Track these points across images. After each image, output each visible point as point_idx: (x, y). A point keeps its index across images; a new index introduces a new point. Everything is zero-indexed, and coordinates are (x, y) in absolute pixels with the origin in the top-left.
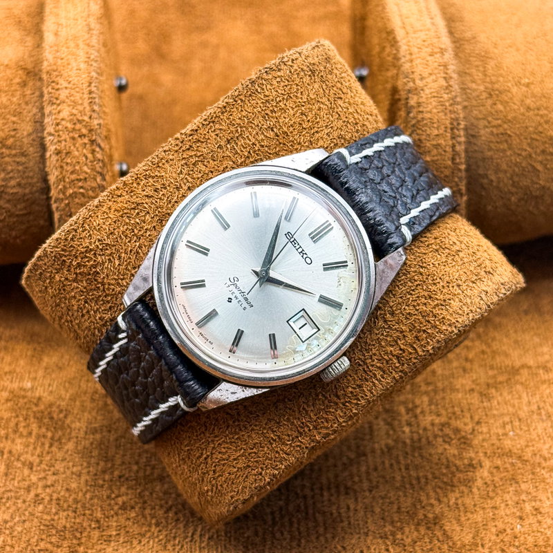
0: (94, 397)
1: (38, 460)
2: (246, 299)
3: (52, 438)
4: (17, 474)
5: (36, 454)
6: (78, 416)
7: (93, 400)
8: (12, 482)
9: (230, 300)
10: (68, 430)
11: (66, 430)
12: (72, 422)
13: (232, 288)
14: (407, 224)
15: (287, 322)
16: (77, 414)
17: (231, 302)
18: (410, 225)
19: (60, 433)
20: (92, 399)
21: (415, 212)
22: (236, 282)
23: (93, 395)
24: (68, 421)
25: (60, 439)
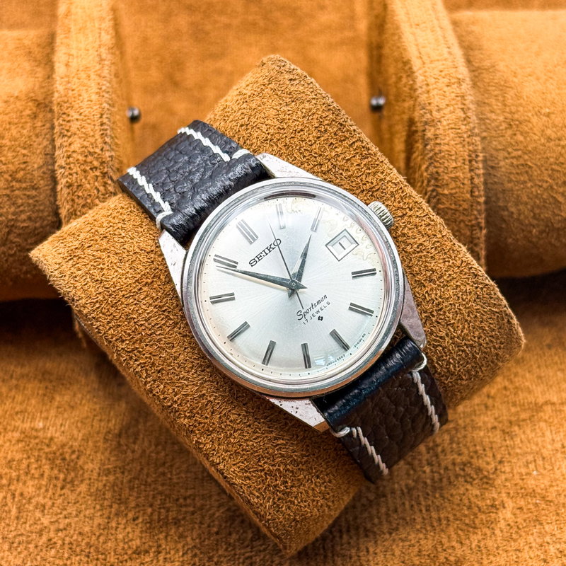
0: (107, 437)
1: (50, 503)
3: (64, 480)
4: (29, 518)
5: (49, 496)
6: (91, 457)
7: (106, 440)
8: (24, 525)
10: (81, 472)
11: (79, 471)
12: (85, 463)
16: (90, 455)
19: (73, 474)
20: (105, 438)
23: (106, 434)
24: (80, 462)
25: (72, 482)
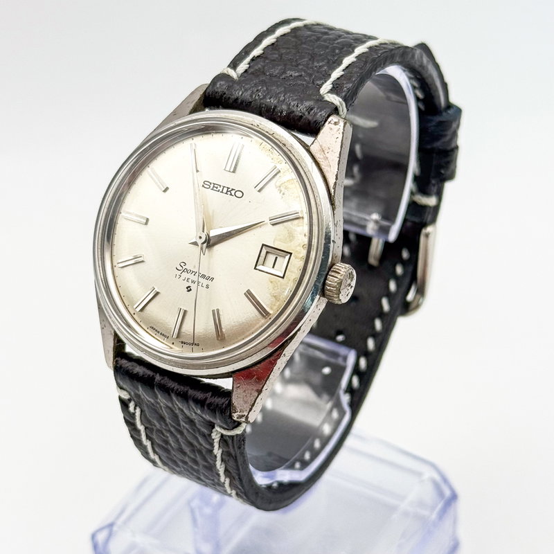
2: (203, 276)
9: (189, 289)
13: (185, 275)
14: (331, 91)
15: (255, 268)
17: (191, 290)
18: (335, 89)
21: (337, 73)
22: (184, 267)
